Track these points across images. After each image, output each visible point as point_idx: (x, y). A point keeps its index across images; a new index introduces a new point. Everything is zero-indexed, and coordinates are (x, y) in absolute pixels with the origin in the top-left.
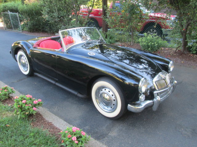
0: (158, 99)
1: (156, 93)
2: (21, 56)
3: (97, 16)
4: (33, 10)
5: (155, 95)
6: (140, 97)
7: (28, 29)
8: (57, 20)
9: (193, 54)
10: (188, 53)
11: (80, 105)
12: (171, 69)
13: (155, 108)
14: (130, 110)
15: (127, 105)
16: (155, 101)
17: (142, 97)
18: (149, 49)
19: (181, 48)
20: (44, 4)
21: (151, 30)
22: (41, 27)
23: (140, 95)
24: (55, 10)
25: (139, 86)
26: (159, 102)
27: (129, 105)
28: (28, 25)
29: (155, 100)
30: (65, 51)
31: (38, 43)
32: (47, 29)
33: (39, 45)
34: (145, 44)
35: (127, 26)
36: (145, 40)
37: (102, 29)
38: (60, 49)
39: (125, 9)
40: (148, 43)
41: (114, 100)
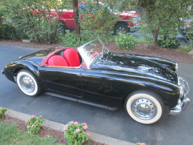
0: (187, 100)
1: (185, 96)
2: (23, 77)
3: (69, 18)
9: (163, 48)
10: (159, 47)
11: (112, 118)
16: (185, 102)
18: (127, 47)
27: (171, 111)
30: (88, 68)
31: (46, 61)
32: (12, 35)
33: (47, 63)
34: (122, 43)
35: (102, 28)
36: (121, 40)
37: (75, 31)
38: (81, 66)
39: (101, 12)
40: (125, 42)
41: (153, 108)
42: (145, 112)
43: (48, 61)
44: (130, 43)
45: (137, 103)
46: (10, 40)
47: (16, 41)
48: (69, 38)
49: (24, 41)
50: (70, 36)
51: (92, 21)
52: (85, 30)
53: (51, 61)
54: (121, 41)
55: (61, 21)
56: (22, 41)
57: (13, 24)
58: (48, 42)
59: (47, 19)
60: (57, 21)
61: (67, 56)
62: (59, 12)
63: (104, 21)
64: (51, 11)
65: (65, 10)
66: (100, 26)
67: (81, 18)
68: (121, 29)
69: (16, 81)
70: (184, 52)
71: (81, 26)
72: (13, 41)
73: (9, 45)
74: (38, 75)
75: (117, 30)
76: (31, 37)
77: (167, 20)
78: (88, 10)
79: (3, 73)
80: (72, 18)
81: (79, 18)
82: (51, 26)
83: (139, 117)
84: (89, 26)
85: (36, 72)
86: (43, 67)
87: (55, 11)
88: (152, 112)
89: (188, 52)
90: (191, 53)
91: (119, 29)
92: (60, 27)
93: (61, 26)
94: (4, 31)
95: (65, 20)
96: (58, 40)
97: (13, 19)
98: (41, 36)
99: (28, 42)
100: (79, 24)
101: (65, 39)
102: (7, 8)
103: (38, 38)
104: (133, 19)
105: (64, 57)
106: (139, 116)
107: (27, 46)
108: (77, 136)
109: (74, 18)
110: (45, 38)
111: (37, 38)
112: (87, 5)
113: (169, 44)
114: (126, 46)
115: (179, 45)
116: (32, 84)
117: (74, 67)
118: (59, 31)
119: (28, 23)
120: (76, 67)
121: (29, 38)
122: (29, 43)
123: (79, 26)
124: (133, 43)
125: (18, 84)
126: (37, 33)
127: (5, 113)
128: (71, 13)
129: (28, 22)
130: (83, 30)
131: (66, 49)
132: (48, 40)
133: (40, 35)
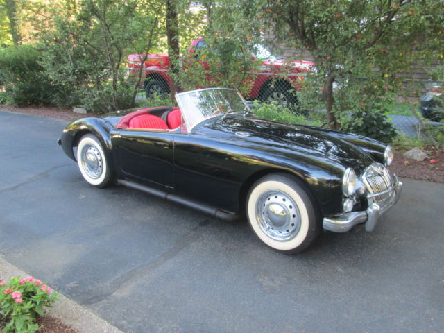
0: (375, 208)
1: (370, 198)
2: (88, 146)
4: (22, 59)
5: (370, 202)
6: (345, 204)
7: (13, 101)
8: (72, 78)
12: (389, 161)
13: (369, 226)
14: (328, 229)
15: (322, 220)
16: (370, 212)
17: (348, 205)
20: (44, 46)
22: (42, 95)
23: (345, 201)
24: (68, 57)
25: (344, 183)
26: (377, 212)
27: (325, 219)
28: (12, 91)
29: (370, 210)
31: (126, 121)
32: (55, 98)
33: (128, 124)
38: (178, 128)
42: (277, 223)
43: (130, 120)
45: (267, 202)
46: (53, 109)
49: (75, 110)
56: (72, 111)
68: (278, 95)
69: (76, 158)
83: (272, 237)
86: (118, 129)
88: (293, 225)
91: (272, 97)
106: (272, 235)
120: (170, 130)
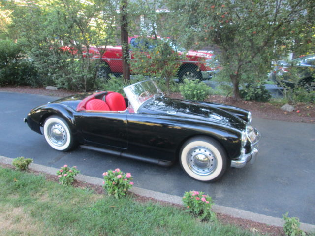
0: (255, 151)
1: (252, 146)
3: (114, 58)
5: (252, 148)
9: (246, 100)
10: (241, 99)
12: (250, 120)
13: (252, 161)
14: (234, 166)
15: (231, 162)
16: (252, 154)
17: (243, 151)
18: (196, 99)
19: (232, 95)
21: (188, 73)
27: (232, 161)
29: (252, 152)
30: (136, 112)
31: (83, 105)
32: (31, 79)
33: (85, 107)
34: (189, 92)
35: (160, 71)
36: (188, 88)
37: (122, 76)
38: (127, 110)
39: (160, 50)
40: (193, 91)
41: (212, 160)
42: (201, 165)
43: (85, 105)
44: (200, 93)
45: (194, 154)
46: (28, 87)
47: (37, 88)
48: (114, 85)
49: (48, 87)
50: (115, 82)
51: (147, 62)
52: (138, 74)
53: (90, 104)
54: (188, 90)
55: (103, 61)
56: (45, 89)
57: (36, 63)
58: (84, 90)
59: (85, 58)
60: (98, 61)
61: (110, 101)
62: (102, 49)
63: (164, 62)
64: (90, 48)
65: (110, 47)
66: (158, 69)
67: (132, 58)
68: (190, 74)
69: (42, 132)
70: (275, 107)
71: (132, 69)
72: (32, 87)
73: (26, 93)
74: (73, 123)
75: (184, 76)
76: (58, 82)
77: (250, 62)
78: (142, 47)
79: (26, 121)
80: (119, 57)
81: (129, 57)
82: (89, 67)
83: (196, 173)
84: (143, 68)
85: (70, 119)
86: (79, 111)
87: (95, 47)
89: (281, 106)
90: (285, 108)
91: (186, 75)
92: (102, 70)
93: (103, 68)
94: (21, 74)
95: (109, 60)
96: (98, 87)
97: (37, 56)
98: (74, 80)
99: (54, 89)
100: (129, 65)
101: (108, 87)
102: (28, 41)
103: (69, 83)
104: (207, 60)
105: (107, 103)
107: (53, 95)
108: (118, 182)
109: (121, 57)
110: (79, 84)
111: (67, 83)
112: (141, 39)
113: (253, 94)
114: (194, 98)
115: (270, 97)
116: (64, 134)
117: (118, 111)
118: (100, 76)
119: (57, 63)
120: (121, 111)
121: (57, 84)
122: (55, 91)
123: (129, 68)
124: (204, 93)
125: (44, 136)
126: (69, 76)
127: (29, 166)
128: (117, 51)
129: (57, 61)
130: (134, 74)
131: (110, 93)
132: (83, 88)
133: (72, 80)
